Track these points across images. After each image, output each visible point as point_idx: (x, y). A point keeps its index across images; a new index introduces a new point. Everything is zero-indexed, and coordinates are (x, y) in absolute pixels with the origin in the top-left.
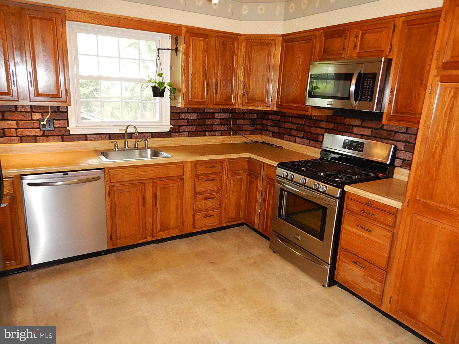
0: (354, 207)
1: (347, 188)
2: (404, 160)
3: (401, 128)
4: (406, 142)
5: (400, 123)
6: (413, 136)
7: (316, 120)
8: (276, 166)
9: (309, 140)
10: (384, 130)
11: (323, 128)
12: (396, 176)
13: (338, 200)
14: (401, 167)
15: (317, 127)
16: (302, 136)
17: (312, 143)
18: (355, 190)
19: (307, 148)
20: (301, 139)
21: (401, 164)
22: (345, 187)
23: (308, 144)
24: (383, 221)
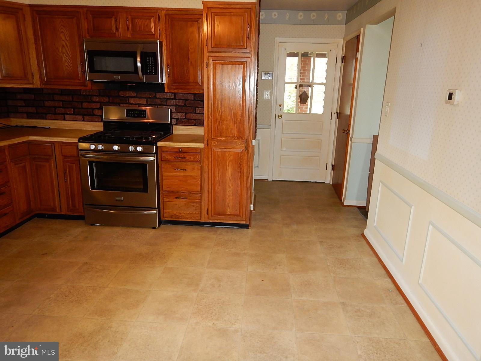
0: (168, 157)
1: (160, 144)
2: (177, 119)
3: (170, 96)
4: (176, 105)
5: (179, 91)
6: (180, 100)
7: (86, 95)
8: (77, 141)
9: (82, 116)
10: (157, 98)
11: (97, 102)
12: (175, 132)
13: (155, 155)
14: (176, 124)
15: (89, 102)
16: (73, 112)
17: (86, 118)
18: (167, 144)
19: (83, 124)
20: (71, 116)
21: (176, 123)
22: (158, 143)
23: (82, 120)
24: (193, 160)
